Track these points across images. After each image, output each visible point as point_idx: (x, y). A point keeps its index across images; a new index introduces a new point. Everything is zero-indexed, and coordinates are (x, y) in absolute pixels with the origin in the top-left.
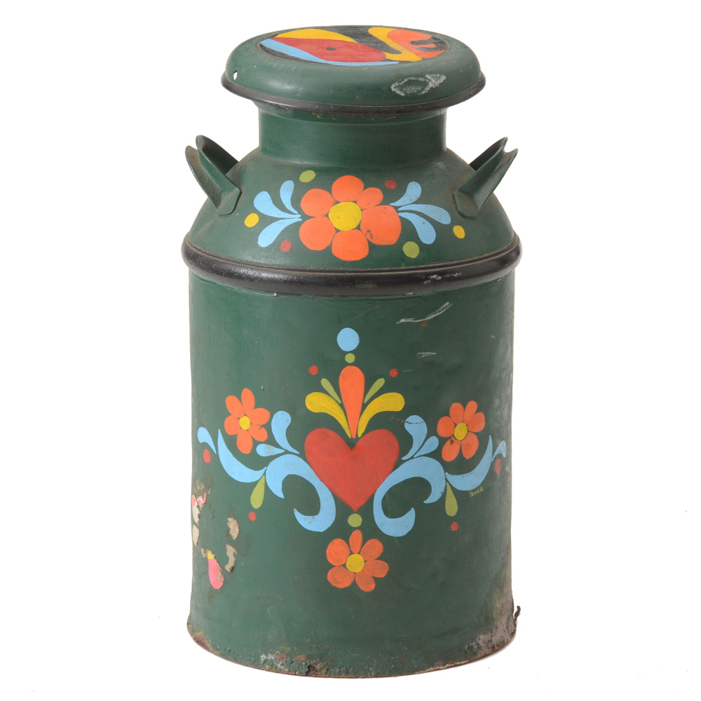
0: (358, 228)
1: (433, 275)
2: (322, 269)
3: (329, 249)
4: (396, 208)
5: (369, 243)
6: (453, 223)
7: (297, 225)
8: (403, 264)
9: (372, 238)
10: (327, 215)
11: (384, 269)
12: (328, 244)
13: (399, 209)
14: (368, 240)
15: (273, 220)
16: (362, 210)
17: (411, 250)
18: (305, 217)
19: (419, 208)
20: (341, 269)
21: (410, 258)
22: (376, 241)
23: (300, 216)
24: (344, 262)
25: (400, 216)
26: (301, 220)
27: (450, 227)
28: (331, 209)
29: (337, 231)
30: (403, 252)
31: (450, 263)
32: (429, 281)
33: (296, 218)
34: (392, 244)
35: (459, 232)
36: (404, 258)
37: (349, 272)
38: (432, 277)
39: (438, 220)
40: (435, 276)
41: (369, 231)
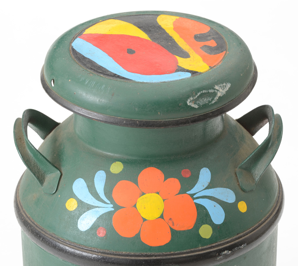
0: (162, 217)
1: (224, 251)
2: (133, 254)
3: (138, 236)
4: (192, 195)
5: (172, 230)
6: (238, 200)
7: (110, 214)
8: (200, 245)
9: (173, 225)
10: (135, 206)
11: (185, 251)
12: (137, 232)
13: (195, 196)
14: (170, 228)
15: (89, 207)
16: (164, 200)
17: (206, 232)
18: (117, 207)
19: (210, 192)
20: (149, 253)
21: (205, 239)
22: (177, 228)
23: (112, 206)
24: (151, 247)
25: (195, 203)
26: (113, 209)
27: (235, 205)
28: (138, 200)
29: (144, 220)
30: (199, 235)
31: (237, 236)
32: (222, 256)
33: (109, 208)
34: (190, 228)
35: (243, 207)
36: (201, 240)
37: (156, 256)
38: (223, 253)
39: (225, 201)
40: (226, 252)
41: (170, 219)
